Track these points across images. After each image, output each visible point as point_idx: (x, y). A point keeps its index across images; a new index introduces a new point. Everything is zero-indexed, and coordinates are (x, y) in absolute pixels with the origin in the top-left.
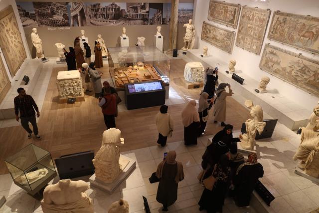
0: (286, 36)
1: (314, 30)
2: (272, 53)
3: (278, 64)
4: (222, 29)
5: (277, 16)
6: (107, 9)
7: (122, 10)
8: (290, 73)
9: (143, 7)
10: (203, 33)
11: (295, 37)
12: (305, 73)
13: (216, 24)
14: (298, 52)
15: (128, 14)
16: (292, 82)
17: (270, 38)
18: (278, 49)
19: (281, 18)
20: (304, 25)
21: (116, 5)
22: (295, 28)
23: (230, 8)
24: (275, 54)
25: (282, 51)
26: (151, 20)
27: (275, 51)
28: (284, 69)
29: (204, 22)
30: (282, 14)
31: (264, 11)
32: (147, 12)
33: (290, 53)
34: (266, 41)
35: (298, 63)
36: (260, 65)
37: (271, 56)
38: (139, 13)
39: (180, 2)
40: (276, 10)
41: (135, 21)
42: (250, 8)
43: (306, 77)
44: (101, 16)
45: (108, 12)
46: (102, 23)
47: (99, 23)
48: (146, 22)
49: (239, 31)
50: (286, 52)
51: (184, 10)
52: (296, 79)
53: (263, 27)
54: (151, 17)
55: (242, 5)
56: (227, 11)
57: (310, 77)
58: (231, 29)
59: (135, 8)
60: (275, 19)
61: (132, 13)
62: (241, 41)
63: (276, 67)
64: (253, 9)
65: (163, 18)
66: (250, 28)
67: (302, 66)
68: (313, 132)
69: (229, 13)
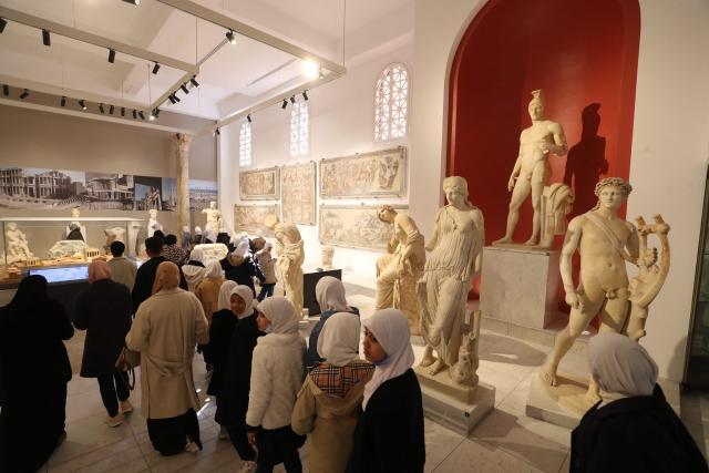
0: (340, 186)
1: (368, 169)
2: (330, 215)
3: (340, 226)
4: (260, 207)
5: (323, 166)
6: (39, 179)
7: (75, 183)
8: (358, 234)
9: (123, 181)
10: (237, 221)
11: (350, 184)
12: (376, 227)
13: (252, 203)
14: (359, 203)
15: (90, 190)
16: (364, 246)
17: (323, 196)
18: (335, 207)
19: (329, 166)
20: (356, 166)
21: (61, 175)
22: (347, 172)
23: (266, 175)
24: (334, 216)
25: (340, 207)
26: (139, 202)
27: (333, 211)
28: (350, 232)
29: (236, 206)
30: (329, 161)
31: (308, 165)
32: (129, 190)
33: (351, 208)
34: (320, 201)
35: (363, 216)
36: (319, 238)
37: (330, 220)
38: (113, 190)
39: (191, 178)
40: (320, 159)
41: (103, 204)
42: (290, 167)
43: (377, 231)
44: (22, 191)
45: (41, 186)
46: (24, 203)
47: (17, 204)
48: (129, 206)
49: (284, 201)
50: (345, 207)
51: (202, 191)
52: (367, 240)
53: (311, 186)
54: (138, 197)
55: (280, 165)
56: (262, 180)
57: (382, 229)
58: (273, 203)
59: (105, 183)
60: (323, 170)
61: (97, 189)
62: (288, 213)
63: (339, 232)
64: (294, 167)
65: (164, 199)
66: (296, 191)
67: (369, 218)
68: (389, 255)
69: (266, 182)
